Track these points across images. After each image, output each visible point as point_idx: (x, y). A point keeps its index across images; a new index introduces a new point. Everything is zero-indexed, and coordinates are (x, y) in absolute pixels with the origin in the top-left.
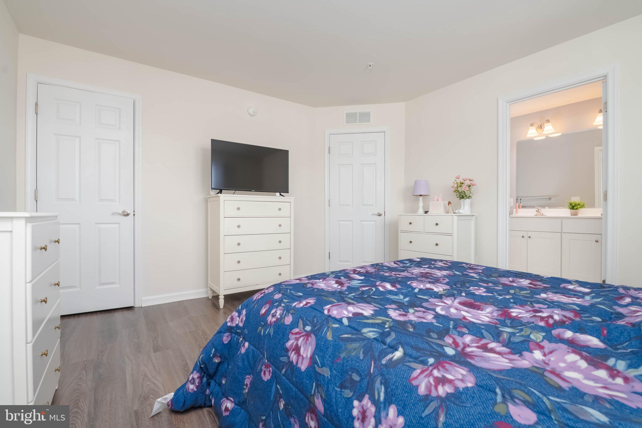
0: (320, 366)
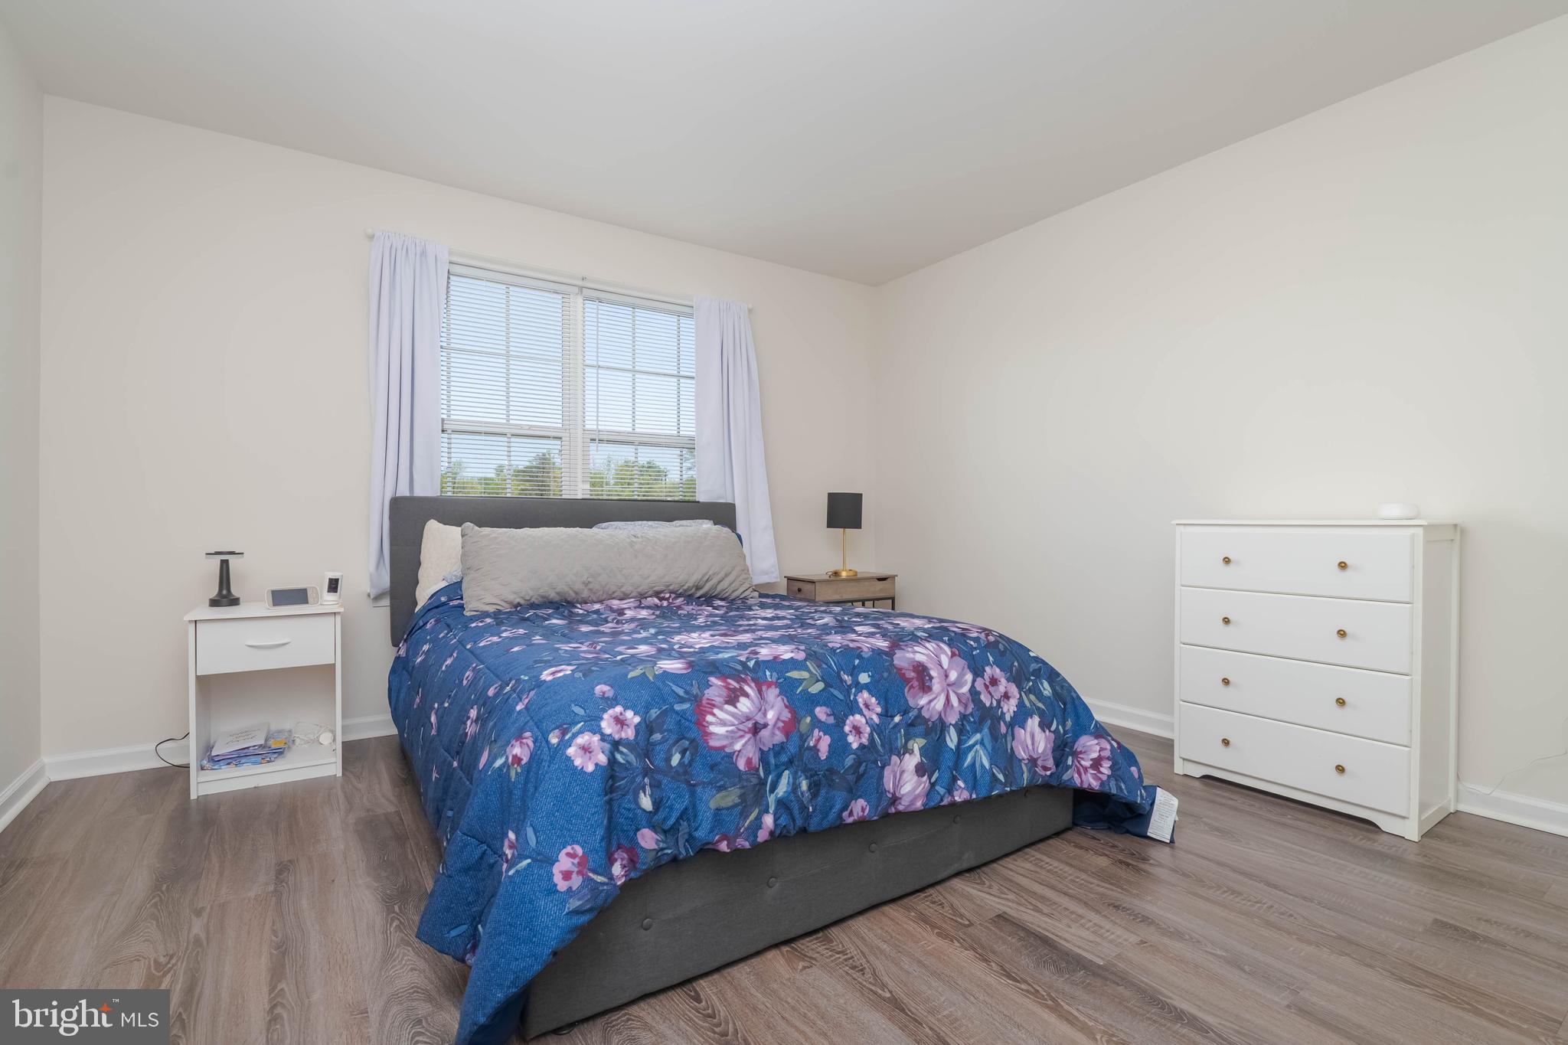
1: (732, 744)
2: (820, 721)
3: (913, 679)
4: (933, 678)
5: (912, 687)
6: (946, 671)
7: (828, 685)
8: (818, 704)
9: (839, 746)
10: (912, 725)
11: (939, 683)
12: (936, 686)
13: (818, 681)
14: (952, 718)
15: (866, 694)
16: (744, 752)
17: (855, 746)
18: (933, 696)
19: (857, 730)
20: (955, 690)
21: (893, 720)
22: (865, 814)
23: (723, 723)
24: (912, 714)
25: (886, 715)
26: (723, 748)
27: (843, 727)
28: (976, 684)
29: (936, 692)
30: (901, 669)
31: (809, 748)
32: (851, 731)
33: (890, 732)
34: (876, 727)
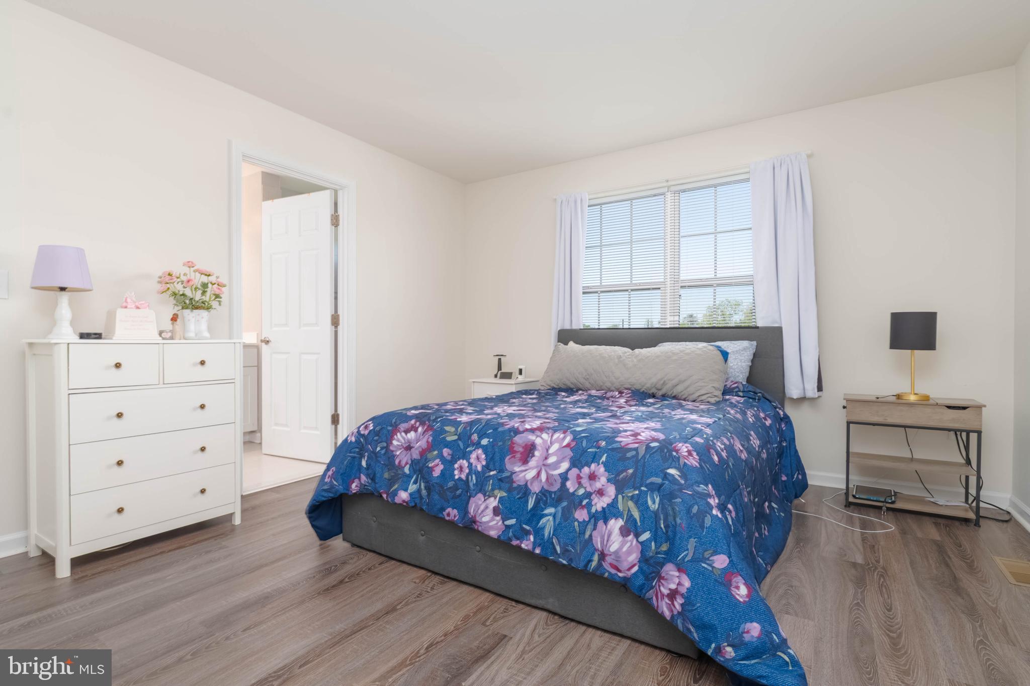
0: (687, 552)
1: (396, 451)
2: (443, 456)
3: (518, 452)
4: (534, 456)
5: (514, 457)
6: (548, 455)
7: (459, 439)
8: (446, 446)
9: (447, 474)
10: (501, 480)
11: (537, 461)
12: (533, 463)
13: (456, 435)
14: (535, 488)
15: (480, 451)
16: (399, 456)
17: (457, 477)
18: (527, 468)
19: (461, 469)
20: (548, 470)
21: (490, 472)
22: (455, 519)
23: (398, 440)
24: (506, 474)
25: (487, 468)
26: (393, 451)
27: (454, 464)
28: (570, 473)
29: (530, 466)
30: (514, 444)
31: (428, 467)
32: (458, 468)
33: (484, 479)
34: (477, 472)
